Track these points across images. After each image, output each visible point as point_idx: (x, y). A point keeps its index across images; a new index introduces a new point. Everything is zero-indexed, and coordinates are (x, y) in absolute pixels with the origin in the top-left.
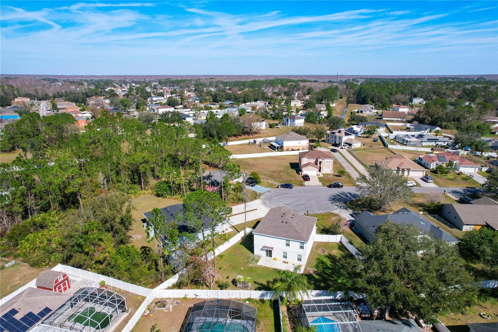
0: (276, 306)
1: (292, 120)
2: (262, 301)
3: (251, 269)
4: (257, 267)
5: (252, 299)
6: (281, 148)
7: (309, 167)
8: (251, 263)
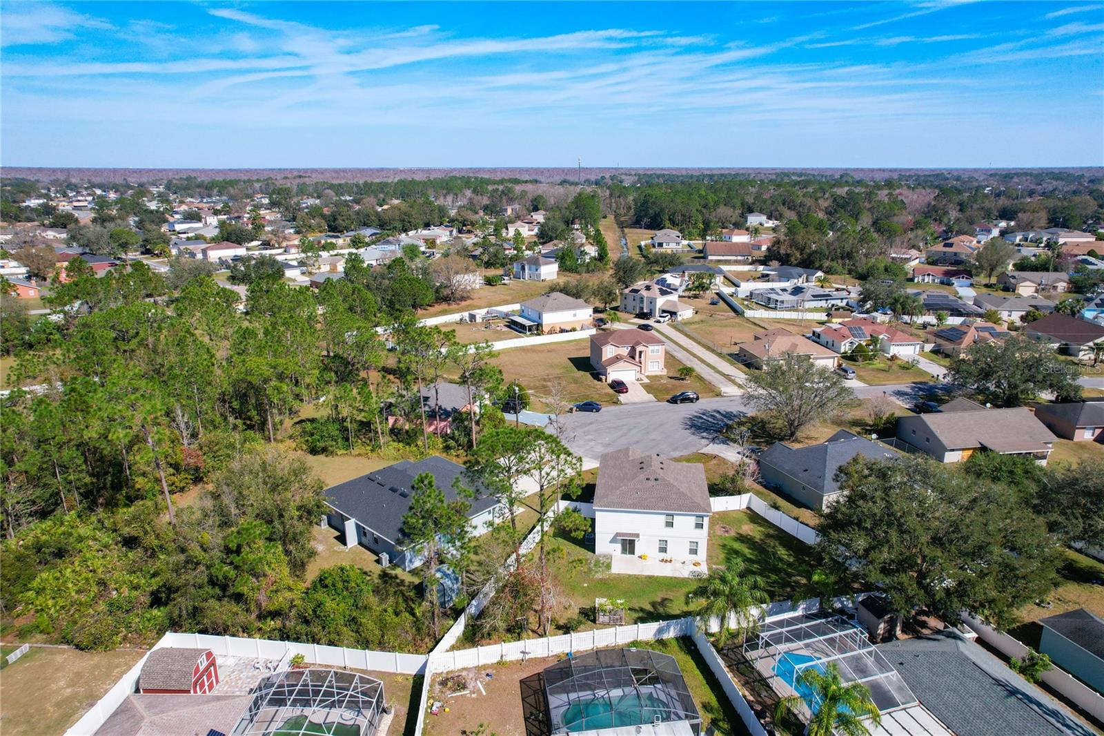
0: (693, 648)
1: (534, 267)
2: (661, 643)
3: (603, 582)
4: (615, 578)
5: (640, 642)
6: (537, 329)
7: (621, 364)
8: (597, 572)
